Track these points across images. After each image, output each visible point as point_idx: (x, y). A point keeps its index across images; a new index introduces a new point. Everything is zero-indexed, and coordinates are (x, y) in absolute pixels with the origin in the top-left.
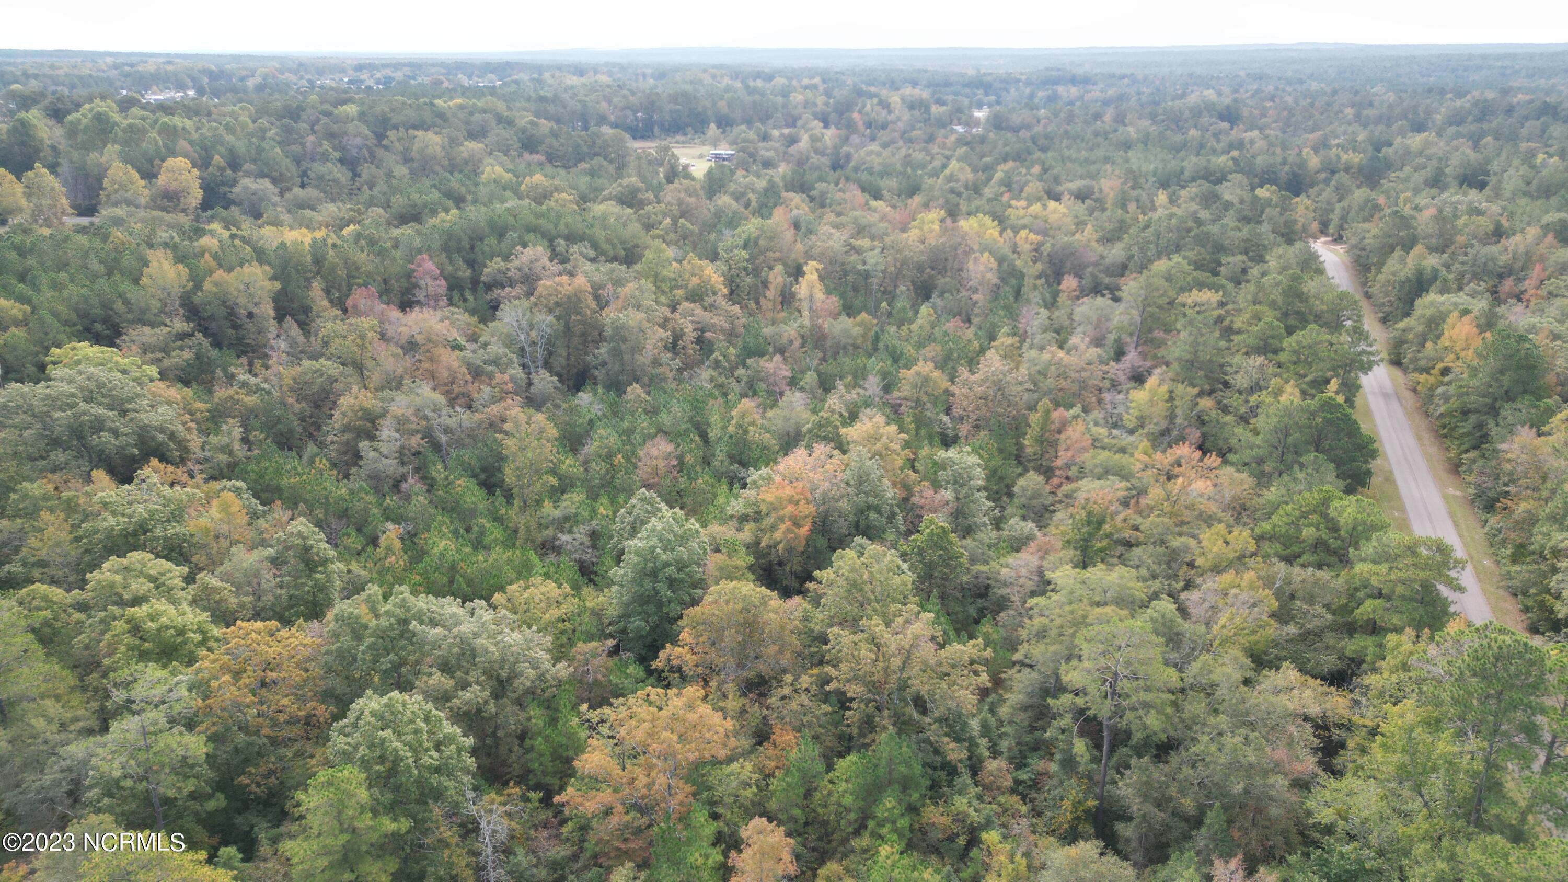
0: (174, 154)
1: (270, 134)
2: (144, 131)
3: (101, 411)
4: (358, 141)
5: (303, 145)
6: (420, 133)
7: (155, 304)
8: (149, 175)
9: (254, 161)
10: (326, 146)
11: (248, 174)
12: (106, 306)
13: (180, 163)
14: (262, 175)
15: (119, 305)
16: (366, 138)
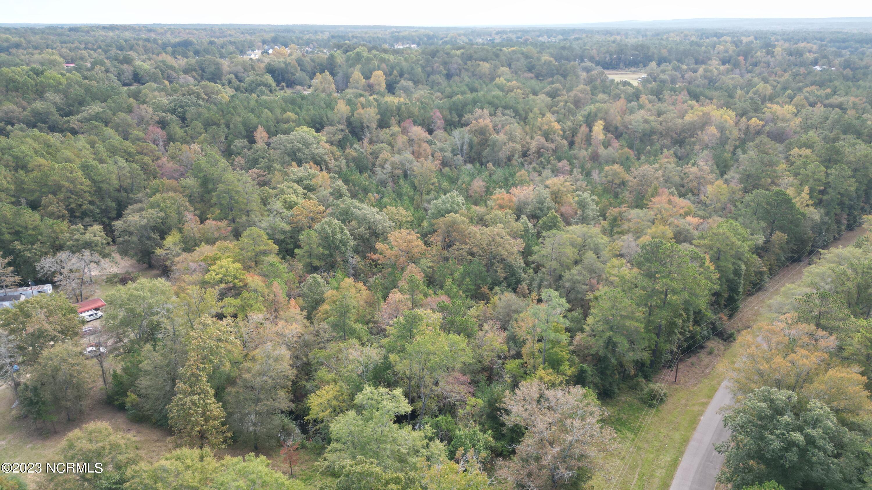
0: (379, 69)
1: (421, 62)
2: (372, 59)
3: (300, 145)
4: (455, 66)
5: (432, 67)
6: (481, 63)
7: (336, 119)
8: (367, 77)
9: (409, 73)
10: (442, 68)
11: (405, 79)
12: (322, 119)
13: (380, 73)
14: (410, 80)
15: (325, 119)
16: (460, 65)
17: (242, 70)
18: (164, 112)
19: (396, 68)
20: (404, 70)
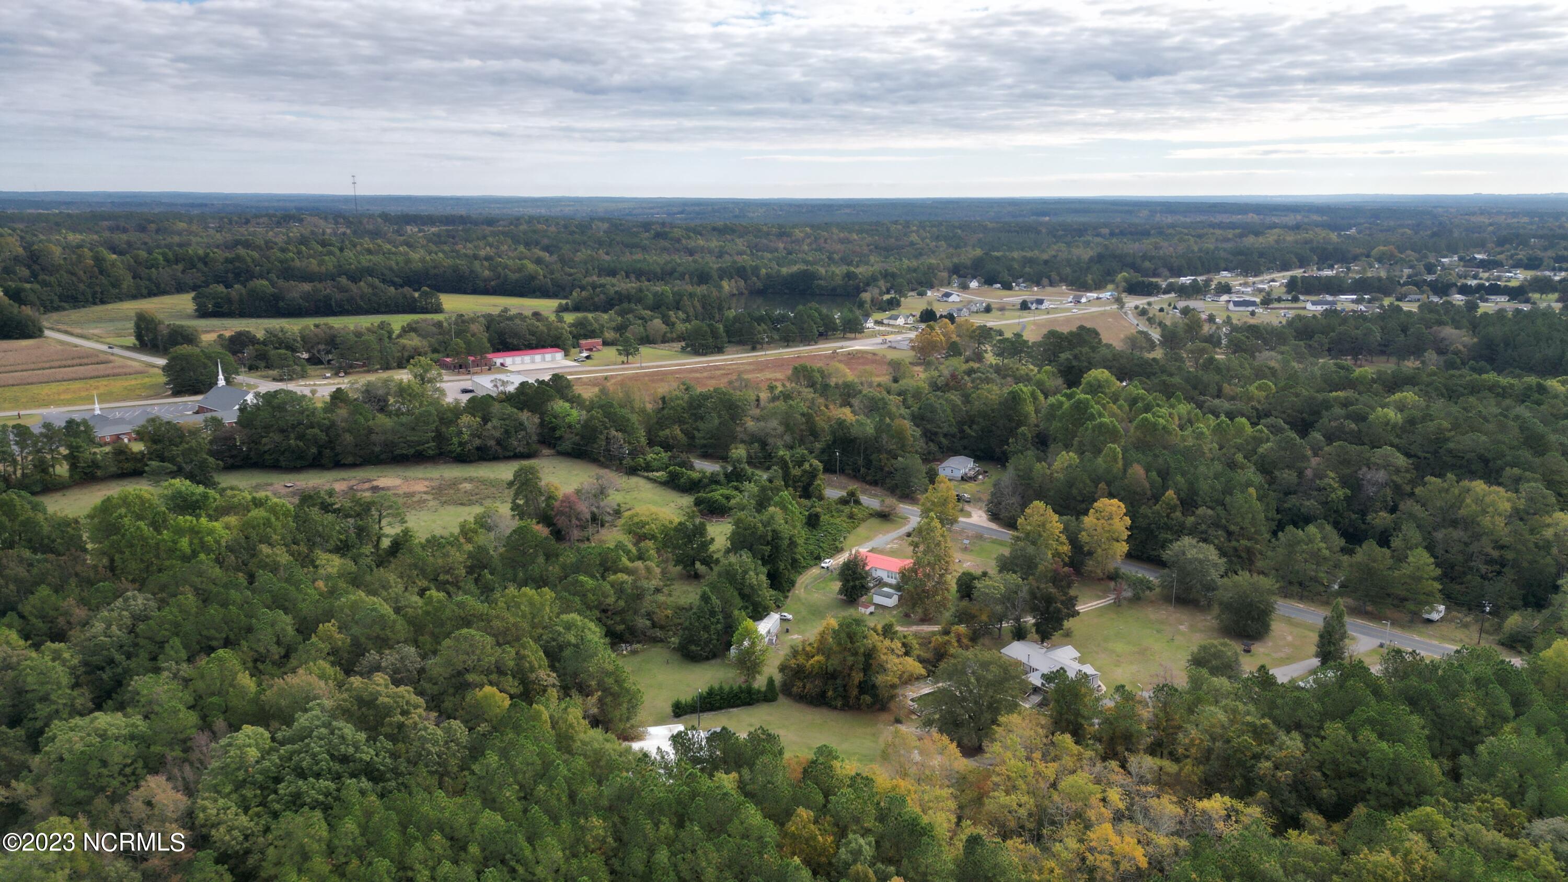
17: (781, 429)
19: (1179, 478)
20: (1204, 486)
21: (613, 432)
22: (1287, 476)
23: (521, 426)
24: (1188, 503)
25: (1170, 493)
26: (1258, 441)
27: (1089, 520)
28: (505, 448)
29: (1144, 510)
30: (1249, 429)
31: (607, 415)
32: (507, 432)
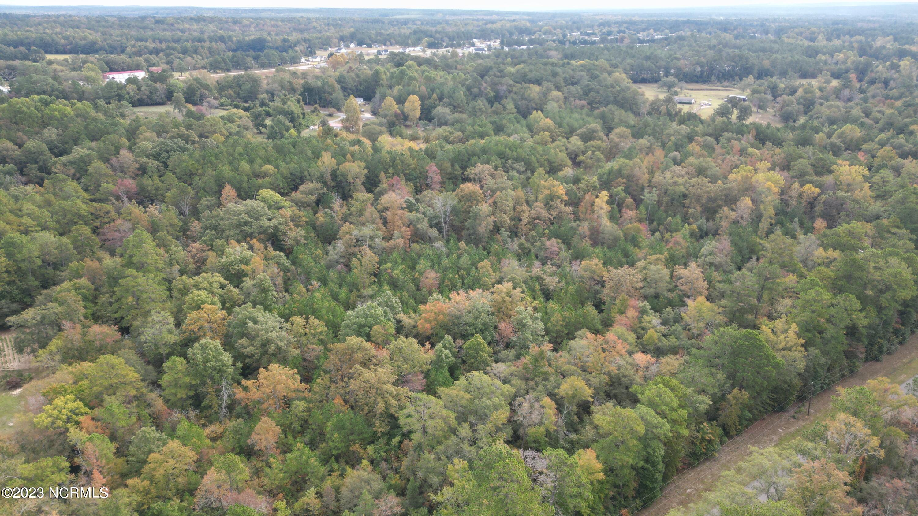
0: (418, 92)
4: (505, 88)
7: (317, 174)
8: (401, 102)
10: (489, 89)
11: (444, 104)
13: (416, 98)
17: (279, 88)
18: (147, 157)
19: (437, 90)
20: (446, 92)
21: (203, 90)
22: (475, 90)
23: (156, 90)
24: (441, 99)
25: (435, 95)
26: (466, 80)
27: (406, 104)
28: (151, 100)
29: (426, 102)
30: (464, 77)
31: (198, 83)
32: (151, 92)
